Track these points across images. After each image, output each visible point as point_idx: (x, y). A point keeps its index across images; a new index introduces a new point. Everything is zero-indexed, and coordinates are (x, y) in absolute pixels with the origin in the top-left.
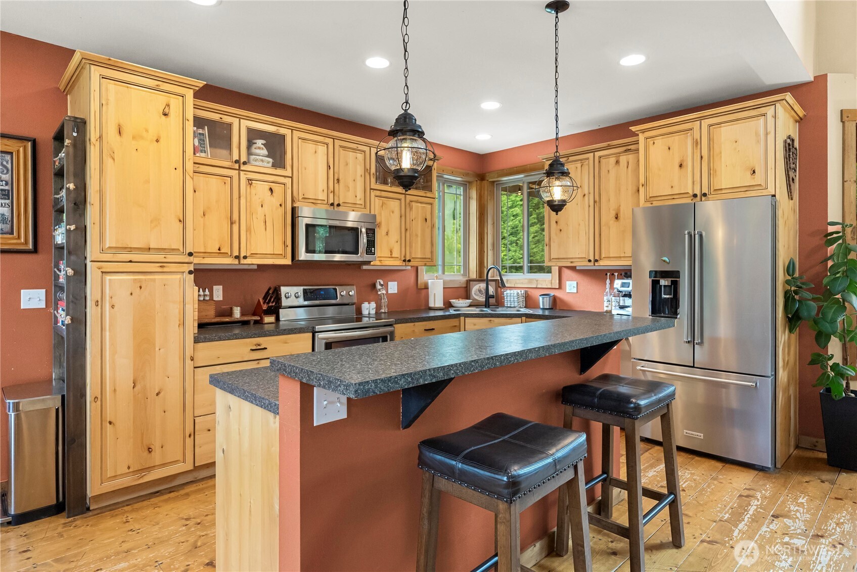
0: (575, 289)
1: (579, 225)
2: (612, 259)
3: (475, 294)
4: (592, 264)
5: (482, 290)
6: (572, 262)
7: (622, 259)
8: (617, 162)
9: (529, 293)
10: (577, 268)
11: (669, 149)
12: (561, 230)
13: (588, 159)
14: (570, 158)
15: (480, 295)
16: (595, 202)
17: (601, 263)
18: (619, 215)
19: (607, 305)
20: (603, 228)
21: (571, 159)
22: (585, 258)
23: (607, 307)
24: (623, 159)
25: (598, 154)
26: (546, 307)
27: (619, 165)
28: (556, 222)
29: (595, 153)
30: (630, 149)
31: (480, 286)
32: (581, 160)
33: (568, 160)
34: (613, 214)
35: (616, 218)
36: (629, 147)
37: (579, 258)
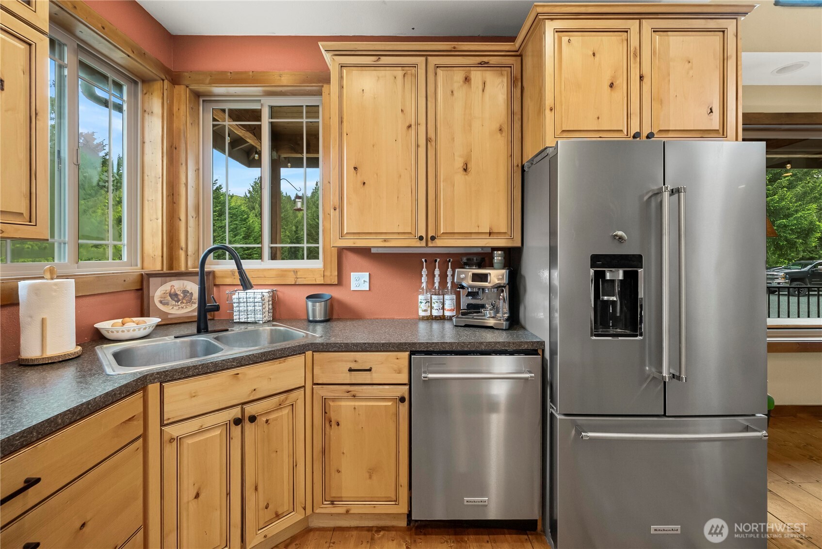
0: (367, 284)
1: (400, 176)
2: (456, 236)
3: (161, 302)
4: (423, 243)
5: (179, 293)
6: (385, 240)
7: (473, 236)
8: (467, 80)
9: (280, 294)
10: (373, 251)
11: (594, 54)
12: (364, 183)
13: (415, 66)
14: (383, 58)
15: (174, 303)
16: (428, 140)
17: (439, 243)
18: (469, 166)
19: (424, 308)
20: (442, 185)
21: (385, 60)
22: (411, 233)
23: (425, 311)
24: (477, 76)
25: (433, 61)
26: (318, 319)
27: (470, 84)
28: (355, 168)
29: (429, 58)
30: (488, 63)
31: (172, 286)
32: (403, 66)
33: (377, 61)
34: (459, 164)
35: (465, 170)
36: (485, 59)
37: (399, 233)
